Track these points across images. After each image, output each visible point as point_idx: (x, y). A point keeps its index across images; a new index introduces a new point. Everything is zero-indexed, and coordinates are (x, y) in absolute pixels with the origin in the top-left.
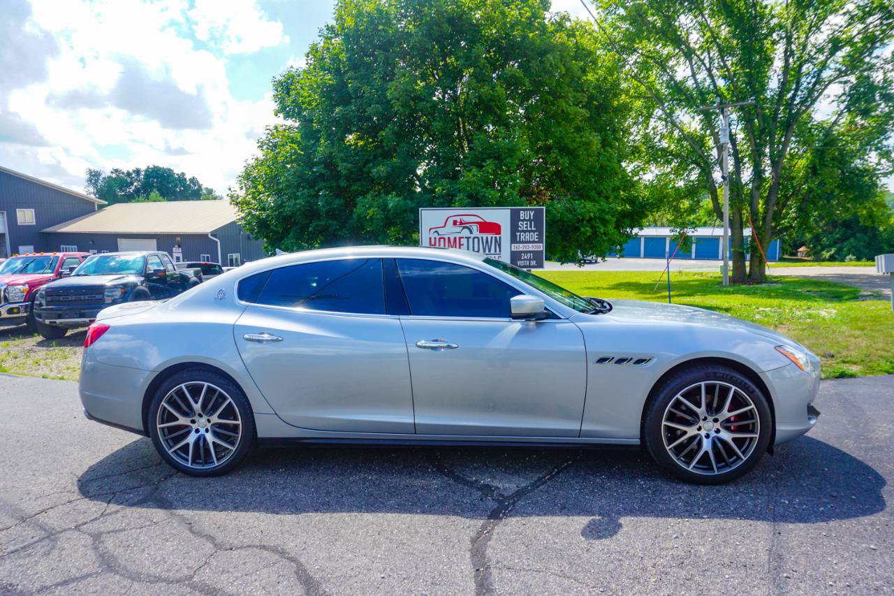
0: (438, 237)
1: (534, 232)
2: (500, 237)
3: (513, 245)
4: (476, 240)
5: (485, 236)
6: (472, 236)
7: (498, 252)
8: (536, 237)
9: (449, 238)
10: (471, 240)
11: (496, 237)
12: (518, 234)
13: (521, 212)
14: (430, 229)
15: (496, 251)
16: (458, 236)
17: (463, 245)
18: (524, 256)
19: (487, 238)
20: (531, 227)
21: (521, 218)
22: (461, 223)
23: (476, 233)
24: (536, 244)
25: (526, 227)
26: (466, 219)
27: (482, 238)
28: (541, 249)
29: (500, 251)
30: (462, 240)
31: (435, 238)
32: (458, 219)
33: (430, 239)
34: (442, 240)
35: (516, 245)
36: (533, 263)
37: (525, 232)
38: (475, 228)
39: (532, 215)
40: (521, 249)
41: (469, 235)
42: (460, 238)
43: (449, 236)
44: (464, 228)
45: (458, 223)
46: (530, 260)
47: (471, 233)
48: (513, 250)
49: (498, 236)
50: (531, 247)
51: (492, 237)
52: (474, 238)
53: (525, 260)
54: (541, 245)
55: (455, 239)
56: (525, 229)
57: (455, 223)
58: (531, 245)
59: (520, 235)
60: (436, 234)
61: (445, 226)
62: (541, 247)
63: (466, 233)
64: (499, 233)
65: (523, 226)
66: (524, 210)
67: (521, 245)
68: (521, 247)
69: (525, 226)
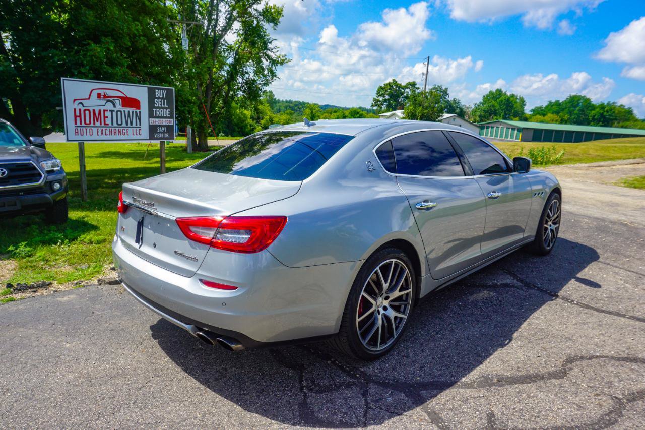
0: (83, 109)
1: (166, 109)
2: (140, 112)
3: (150, 119)
4: (119, 113)
5: (127, 110)
6: (116, 109)
7: (138, 125)
8: (168, 113)
9: (94, 111)
10: (114, 114)
11: (136, 112)
12: (154, 110)
13: (156, 90)
14: (75, 100)
15: (136, 125)
16: (102, 108)
17: (107, 117)
18: (160, 130)
19: (129, 112)
20: (164, 105)
21: (157, 96)
22: (105, 97)
23: (119, 107)
24: (168, 120)
25: (161, 105)
26: (109, 93)
27: (124, 111)
28: (172, 124)
29: (140, 125)
30: (106, 112)
31: (80, 110)
32: (102, 92)
33: (75, 110)
34: (87, 112)
35: (153, 119)
36: (167, 135)
37: (159, 108)
38: (118, 102)
39: (165, 93)
40: (157, 124)
41: (113, 108)
42: (105, 111)
43: (94, 108)
44: (108, 101)
45: (102, 97)
46: (164, 132)
47: (115, 106)
48: (150, 124)
49: (138, 111)
50: (164, 122)
51: (133, 112)
52: (117, 112)
53: (160, 132)
54: (172, 120)
55: (100, 111)
56: (160, 106)
57: (99, 96)
58: (164, 120)
59: (156, 111)
60: (80, 106)
61: (89, 99)
62: (172, 122)
63: (109, 106)
64: (139, 108)
65: (158, 103)
66: (159, 89)
67: (157, 120)
68: (157, 122)
69: (160, 103)
